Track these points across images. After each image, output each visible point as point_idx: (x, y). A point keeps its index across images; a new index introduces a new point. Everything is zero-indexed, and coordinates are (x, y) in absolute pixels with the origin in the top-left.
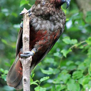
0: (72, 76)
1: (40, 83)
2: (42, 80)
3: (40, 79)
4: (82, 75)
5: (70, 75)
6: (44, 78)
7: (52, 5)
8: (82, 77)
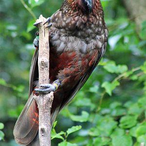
0: (119, 123)
1: (66, 137)
2: (69, 131)
3: (67, 130)
4: (135, 122)
5: (116, 123)
6: (74, 127)
7: (76, 13)
8: (135, 126)
